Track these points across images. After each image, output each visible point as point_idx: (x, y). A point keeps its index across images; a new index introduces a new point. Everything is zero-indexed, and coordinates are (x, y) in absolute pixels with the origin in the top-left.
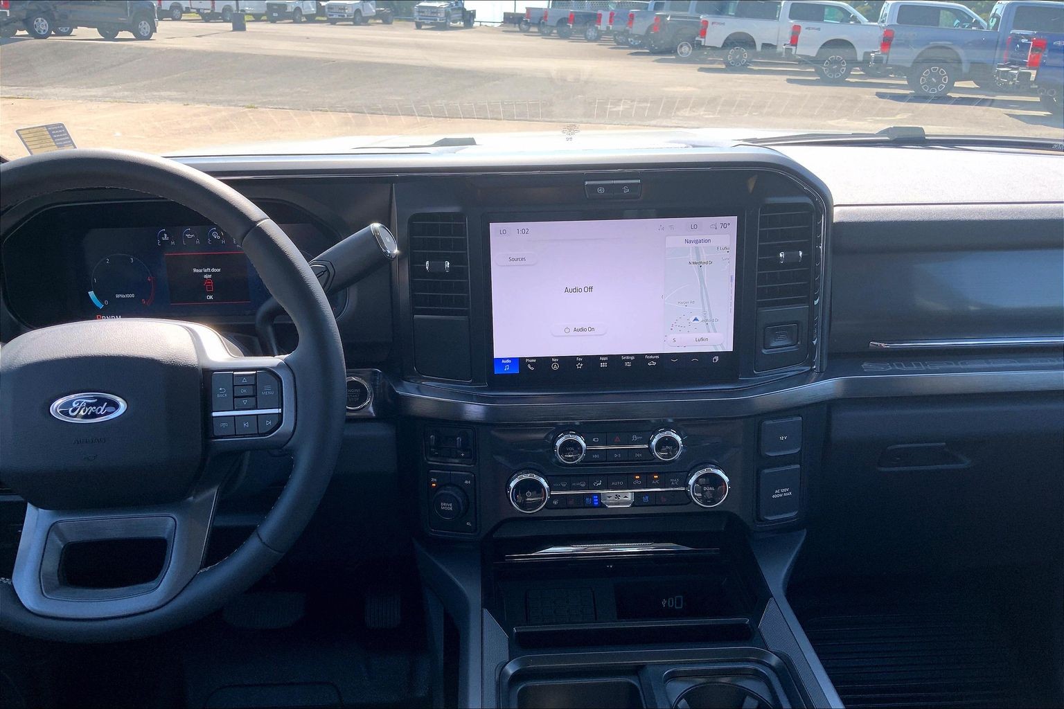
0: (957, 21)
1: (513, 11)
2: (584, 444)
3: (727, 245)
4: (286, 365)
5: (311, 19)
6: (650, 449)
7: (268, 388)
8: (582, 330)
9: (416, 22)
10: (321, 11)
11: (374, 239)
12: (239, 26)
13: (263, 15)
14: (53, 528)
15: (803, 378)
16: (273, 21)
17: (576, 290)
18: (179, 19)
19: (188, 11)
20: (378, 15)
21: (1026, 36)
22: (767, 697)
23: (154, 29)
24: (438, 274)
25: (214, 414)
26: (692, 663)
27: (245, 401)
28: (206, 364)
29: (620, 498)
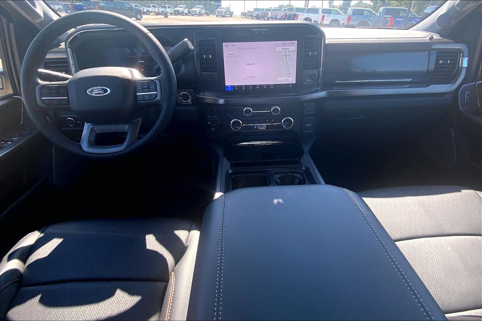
0: (369, 14)
1: (244, 12)
2: (252, 111)
3: (294, 50)
4: (158, 79)
5: (186, 14)
6: (271, 112)
7: (152, 86)
8: (251, 77)
9: (217, 15)
10: (189, 12)
11: (186, 43)
12: (166, 16)
13: (173, 13)
14: (92, 129)
15: (316, 91)
16: (176, 15)
17: (249, 64)
18: (149, 15)
19: (151, 12)
20: (206, 13)
21: (388, 17)
22: (301, 178)
23: (142, 17)
24: (208, 59)
25: (137, 94)
26: (283, 170)
27: (146, 90)
28: (134, 79)
29: (263, 126)
